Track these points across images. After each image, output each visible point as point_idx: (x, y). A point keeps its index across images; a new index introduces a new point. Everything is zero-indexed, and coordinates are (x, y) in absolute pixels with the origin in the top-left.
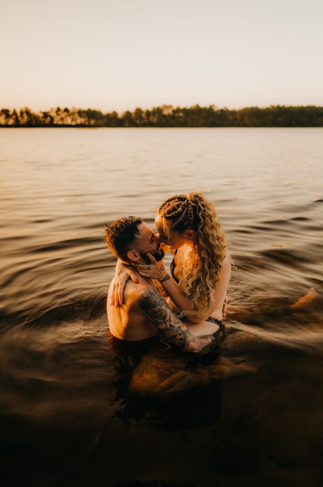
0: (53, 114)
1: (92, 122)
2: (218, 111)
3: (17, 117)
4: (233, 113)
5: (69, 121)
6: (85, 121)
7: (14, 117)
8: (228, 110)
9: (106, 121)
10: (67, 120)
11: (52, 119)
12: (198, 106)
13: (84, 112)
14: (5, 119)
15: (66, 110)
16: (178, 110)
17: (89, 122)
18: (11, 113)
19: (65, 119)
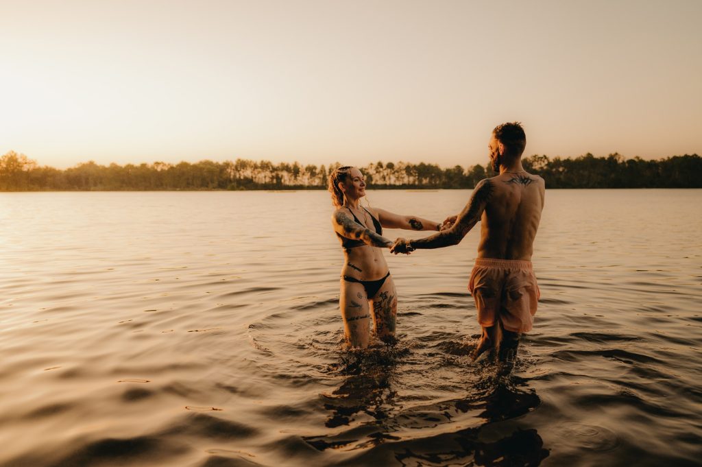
0: (372, 171)
1: (425, 181)
2: (623, 163)
3: (324, 177)
4: (652, 165)
5: (392, 180)
6: (414, 181)
7: (321, 176)
8: (642, 161)
9: (444, 179)
10: (390, 178)
11: (370, 177)
12: (589, 155)
13: (415, 167)
14: (308, 179)
15: (390, 166)
16: (557, 163)
17: (420, 181)
18: (317, 171)
19: (387, 178)
